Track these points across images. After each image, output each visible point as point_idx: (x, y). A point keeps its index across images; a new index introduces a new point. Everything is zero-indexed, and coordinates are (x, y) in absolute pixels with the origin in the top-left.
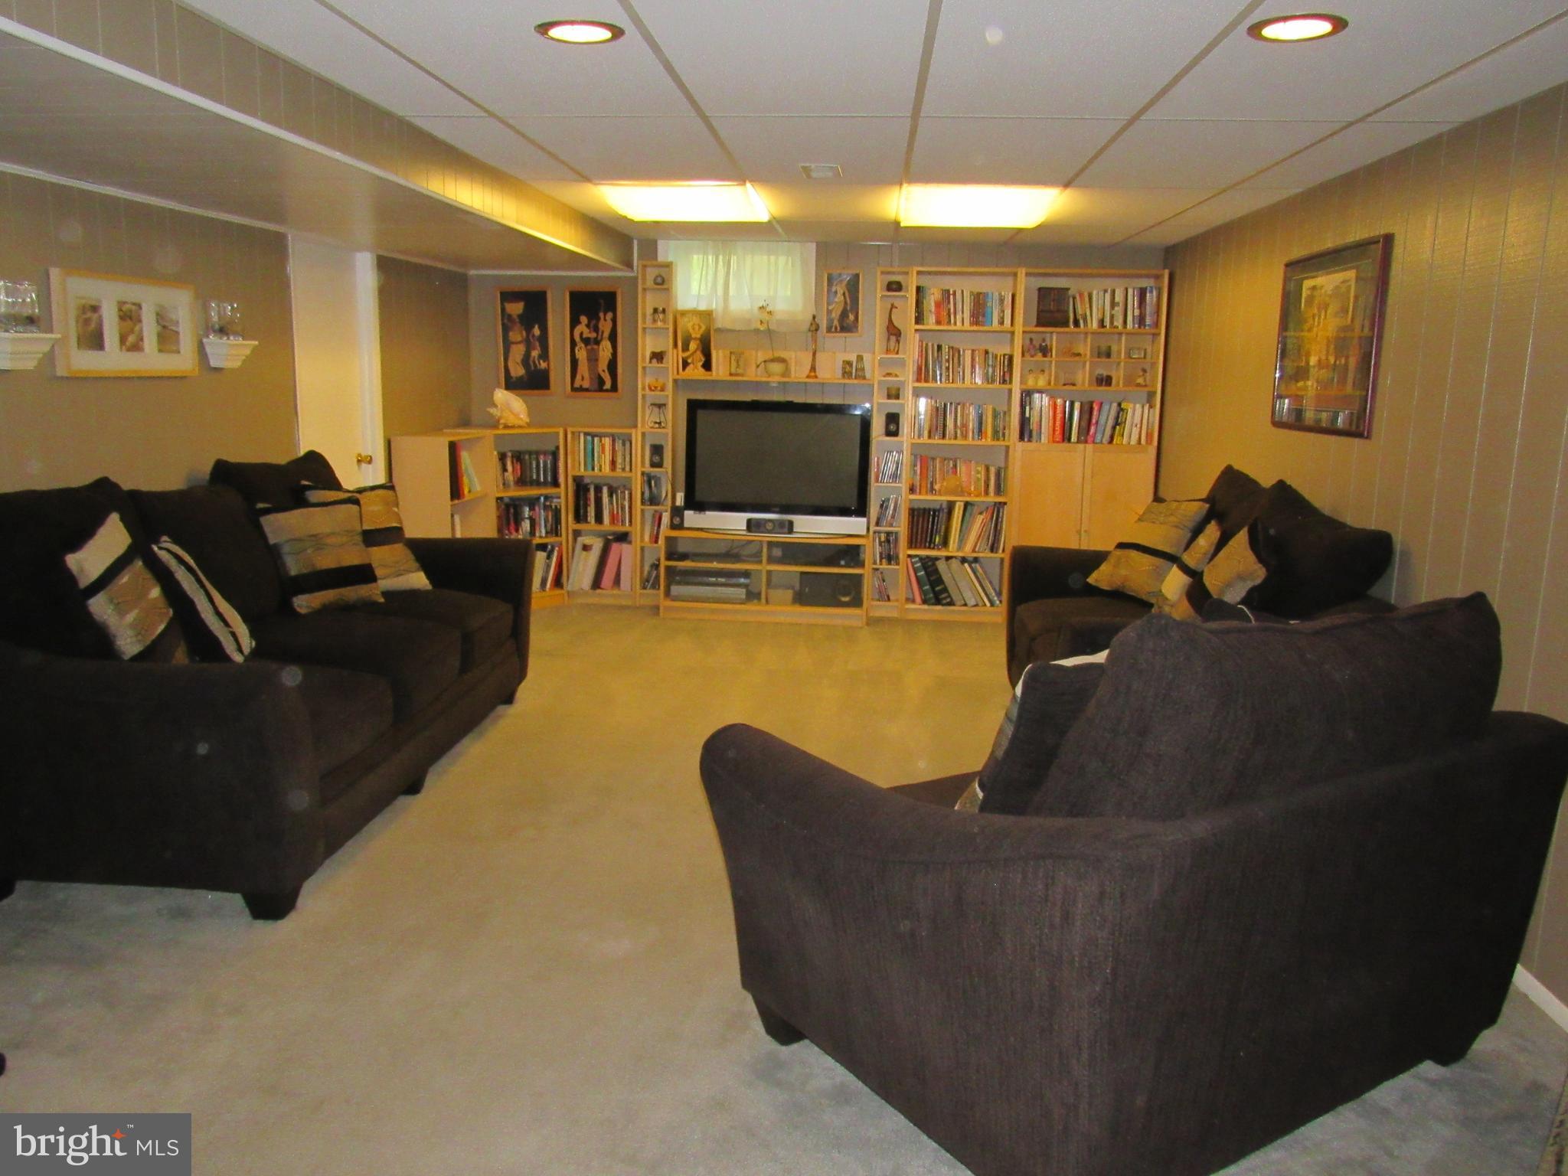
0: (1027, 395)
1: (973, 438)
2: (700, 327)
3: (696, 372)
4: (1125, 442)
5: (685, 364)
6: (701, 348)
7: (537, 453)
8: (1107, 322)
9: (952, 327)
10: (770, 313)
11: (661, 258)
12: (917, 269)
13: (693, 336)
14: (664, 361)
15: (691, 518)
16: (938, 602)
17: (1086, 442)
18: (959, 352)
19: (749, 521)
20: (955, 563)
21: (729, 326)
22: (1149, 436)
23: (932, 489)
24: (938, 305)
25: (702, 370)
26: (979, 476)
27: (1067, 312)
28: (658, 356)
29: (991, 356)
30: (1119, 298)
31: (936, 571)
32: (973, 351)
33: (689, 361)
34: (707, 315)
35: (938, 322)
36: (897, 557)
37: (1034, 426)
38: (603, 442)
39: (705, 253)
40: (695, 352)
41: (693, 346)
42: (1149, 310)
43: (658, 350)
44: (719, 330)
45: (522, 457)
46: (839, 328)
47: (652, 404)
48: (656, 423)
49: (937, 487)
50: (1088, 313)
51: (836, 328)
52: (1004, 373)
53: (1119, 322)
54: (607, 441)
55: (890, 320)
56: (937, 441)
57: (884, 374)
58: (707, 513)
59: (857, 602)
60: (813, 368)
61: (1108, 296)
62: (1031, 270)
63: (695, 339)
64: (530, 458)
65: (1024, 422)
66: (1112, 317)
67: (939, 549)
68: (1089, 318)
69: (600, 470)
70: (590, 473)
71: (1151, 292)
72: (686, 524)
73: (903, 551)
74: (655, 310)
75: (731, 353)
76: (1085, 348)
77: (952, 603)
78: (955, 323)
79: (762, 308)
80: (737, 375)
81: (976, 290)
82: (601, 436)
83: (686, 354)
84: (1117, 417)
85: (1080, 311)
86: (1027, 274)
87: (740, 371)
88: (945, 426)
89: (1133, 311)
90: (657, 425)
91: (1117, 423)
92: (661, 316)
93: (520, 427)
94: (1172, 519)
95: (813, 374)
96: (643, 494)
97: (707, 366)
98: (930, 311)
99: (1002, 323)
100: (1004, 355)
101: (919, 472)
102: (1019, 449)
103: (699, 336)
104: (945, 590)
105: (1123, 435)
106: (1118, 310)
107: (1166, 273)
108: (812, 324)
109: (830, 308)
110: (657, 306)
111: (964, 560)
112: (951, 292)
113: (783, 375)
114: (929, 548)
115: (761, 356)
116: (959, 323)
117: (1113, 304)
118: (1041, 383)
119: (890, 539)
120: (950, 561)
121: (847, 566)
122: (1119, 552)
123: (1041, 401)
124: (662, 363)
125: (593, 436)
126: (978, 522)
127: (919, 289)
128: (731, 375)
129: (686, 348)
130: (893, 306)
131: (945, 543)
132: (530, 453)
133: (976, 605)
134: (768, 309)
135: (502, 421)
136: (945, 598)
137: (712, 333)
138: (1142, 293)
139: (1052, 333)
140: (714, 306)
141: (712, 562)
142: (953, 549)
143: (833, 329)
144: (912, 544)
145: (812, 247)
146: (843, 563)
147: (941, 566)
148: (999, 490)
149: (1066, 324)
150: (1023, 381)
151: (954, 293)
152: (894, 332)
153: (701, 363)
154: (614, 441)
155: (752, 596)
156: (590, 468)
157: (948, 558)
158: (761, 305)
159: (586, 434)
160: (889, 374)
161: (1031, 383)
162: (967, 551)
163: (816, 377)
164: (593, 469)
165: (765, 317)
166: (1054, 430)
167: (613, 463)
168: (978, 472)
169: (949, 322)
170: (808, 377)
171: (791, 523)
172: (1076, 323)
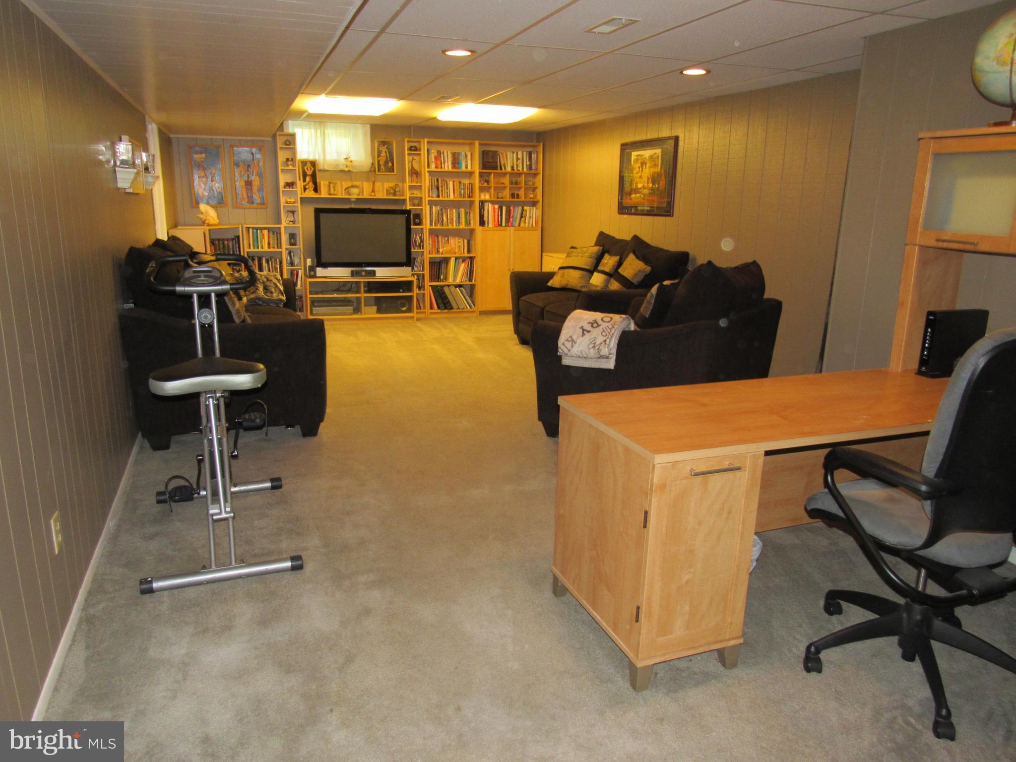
0: (482, 203)
1: (456, 225)
2: (311, 169)
3: (310, 194)
4: (527, 225)
5: (305, 189)
6: (312, 180)
7: (223, 240)
8: (515, 168)
9: (443, 170)
10: (351, 161)
11: (285, 131)
12: (426, 140)
13: (308, 173)
14: (294, 187)
15: (320, 271)
16: (446, 308)
17: (508, 226)
18: (447, 182)
19: (352, 272)
20: (453, 288)
21: (326, 168)
22: (537, 222)
23: (438, 252)
24: (436, 158)
25: (313, 192)
26: (460, 244)
27: (497, 162)
28: (290, 185)
29: (462, 185)
30: (520, 156)
31: (444, 293)
32: (453, 182)
33: (307, 187)
34: (313, 164)
35: (436, 167)
36: (424, 287)
37: (486, 219)
38: (263, 232)
39: (310, 128)
40: (309, 182)
41: (308, 179)
42: (534, 161)
43: (289, 181)
44: (320, 171)
45: (214, 242)
46: (384, 170)
47: (288, 211)
48: (291, 221)
49: (441, 250)
50: (506, 163)
51: (382, 169)
52: (469, 192)
53: (520, 168)
54: (266, 232)
55: (412, 167)
56: (439, 227)
57: (411, 193)
58: (329, 268)
59: (410, 310)
60: (373, 191)
61: (515, 155)
62: (481, 142)
63: (309, 175)
64: (219, 243)
65: (481, 217)
66: (517, 165)
67: (443, 282)
68: (506, 166)
69: (262, 248)
70: (256, 250)
71: (534, 153)
72: (318, 275)
73: (428, 283)
74: (288, 160)
75: (329, 183)
76: (506, 180)
77: (452, 308)
78: (444, 168)
79: (346, 159)
80: (334, 195)
81: (453, 152)
82: (262, 229)
83: (305, 183)
84: (522, 214)
85: (502, 163)
86: (480, 144)
87: (335, 193)
88: (443, 220)
89: (526, 162)
90: (291, 223)
91: (522, 217)
92: (291, 163)
93: (216, 225)
94: (586, 254)
95: (373, 194)
96: (287, 260)
97: (316, 190)
98: (432, 162)
99: (467, 167)
100: (469, 184)
101: (431, 243)
102: (479, 230)
103: (310, 174)
104: (449, 302)
105: (525, 223)
106: (520, 161)
107: (541, 145)
108: (371, 168)
109: (379, 159)
110: (288, 157)
111: (456, 286)
112: (442, 152)
113: (358, 195)
114: (438, 281)
115: (346, 185)
116: (446, 168)
117: (518, 159)
118: (487, 197)
119: (421, 278)
120: (450, 287)
121: (404, 292)
122: (561, 271)
123: (489, 207)
124: (293, 188)
125: (257, 229)
126: (463, 267)
127: (428, 150)
128: (330, 194)
129: (304, 180)
130: (413, 159)
131: (446, 278)
132: (219, 240)
133: (464, 308)
134: (350, 159)
135: (207, 222)
136: (448, 306)
137: (317, 171)
138: (530, 154)
139: (490, 173)
140: (317, 158)
141: (334, 294)
142: (451, 280)
143: (381, 170)
144: (431, 280)
145: (368, 126)
146: (401, 290)
147: (446, 290)
148: (469, 251)
149: (496, 168)
150: (480, 196)
151: (443, 153)
152: (415, 173)
153: (313, 188)
154: (269, 231)
155: (357, 310)
156: (256, 247)
157: (449, 286)
158: (345, 157)
159: (253, 228)
160: (413, 193)
161: (483, 197)
162: (458, 281)
163: (375, 195)
164: (258, 248)
165: (349, 164)
166: (495, 220)
167: (269, 244)
168: (459, 242)
169: (441, 168)
170: (371, 195)
171: (374, 271)
172: (501, 169)
